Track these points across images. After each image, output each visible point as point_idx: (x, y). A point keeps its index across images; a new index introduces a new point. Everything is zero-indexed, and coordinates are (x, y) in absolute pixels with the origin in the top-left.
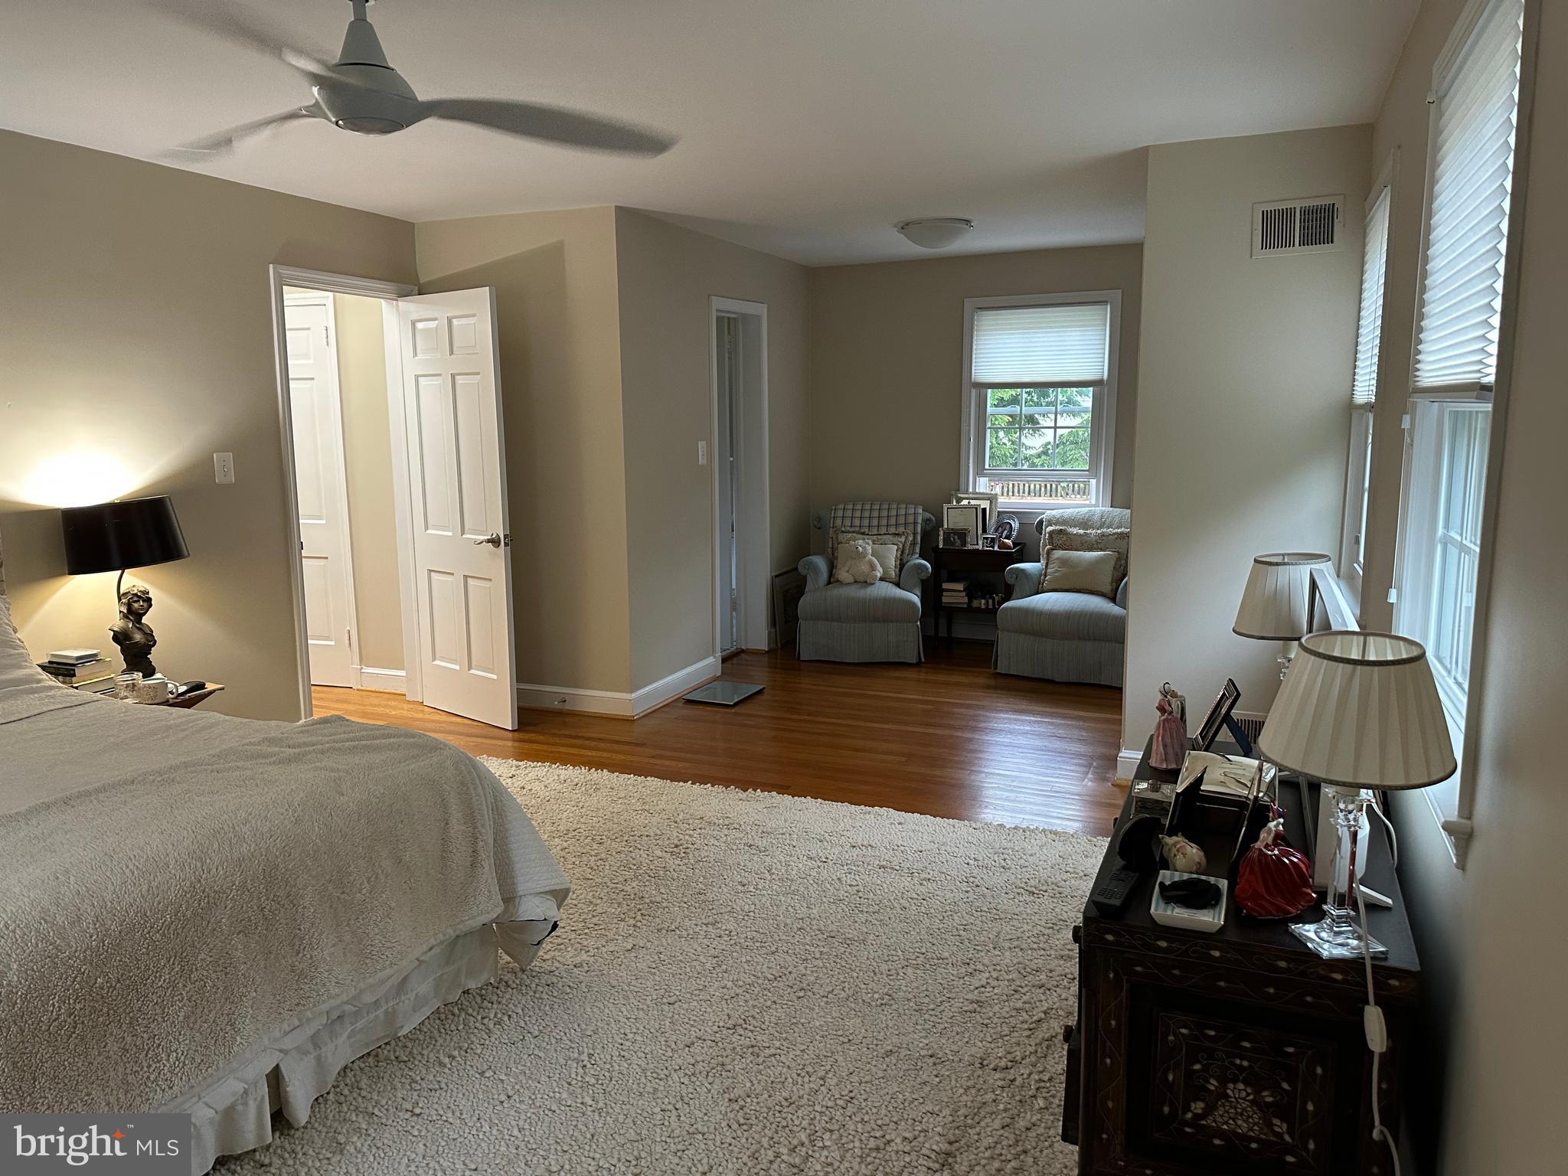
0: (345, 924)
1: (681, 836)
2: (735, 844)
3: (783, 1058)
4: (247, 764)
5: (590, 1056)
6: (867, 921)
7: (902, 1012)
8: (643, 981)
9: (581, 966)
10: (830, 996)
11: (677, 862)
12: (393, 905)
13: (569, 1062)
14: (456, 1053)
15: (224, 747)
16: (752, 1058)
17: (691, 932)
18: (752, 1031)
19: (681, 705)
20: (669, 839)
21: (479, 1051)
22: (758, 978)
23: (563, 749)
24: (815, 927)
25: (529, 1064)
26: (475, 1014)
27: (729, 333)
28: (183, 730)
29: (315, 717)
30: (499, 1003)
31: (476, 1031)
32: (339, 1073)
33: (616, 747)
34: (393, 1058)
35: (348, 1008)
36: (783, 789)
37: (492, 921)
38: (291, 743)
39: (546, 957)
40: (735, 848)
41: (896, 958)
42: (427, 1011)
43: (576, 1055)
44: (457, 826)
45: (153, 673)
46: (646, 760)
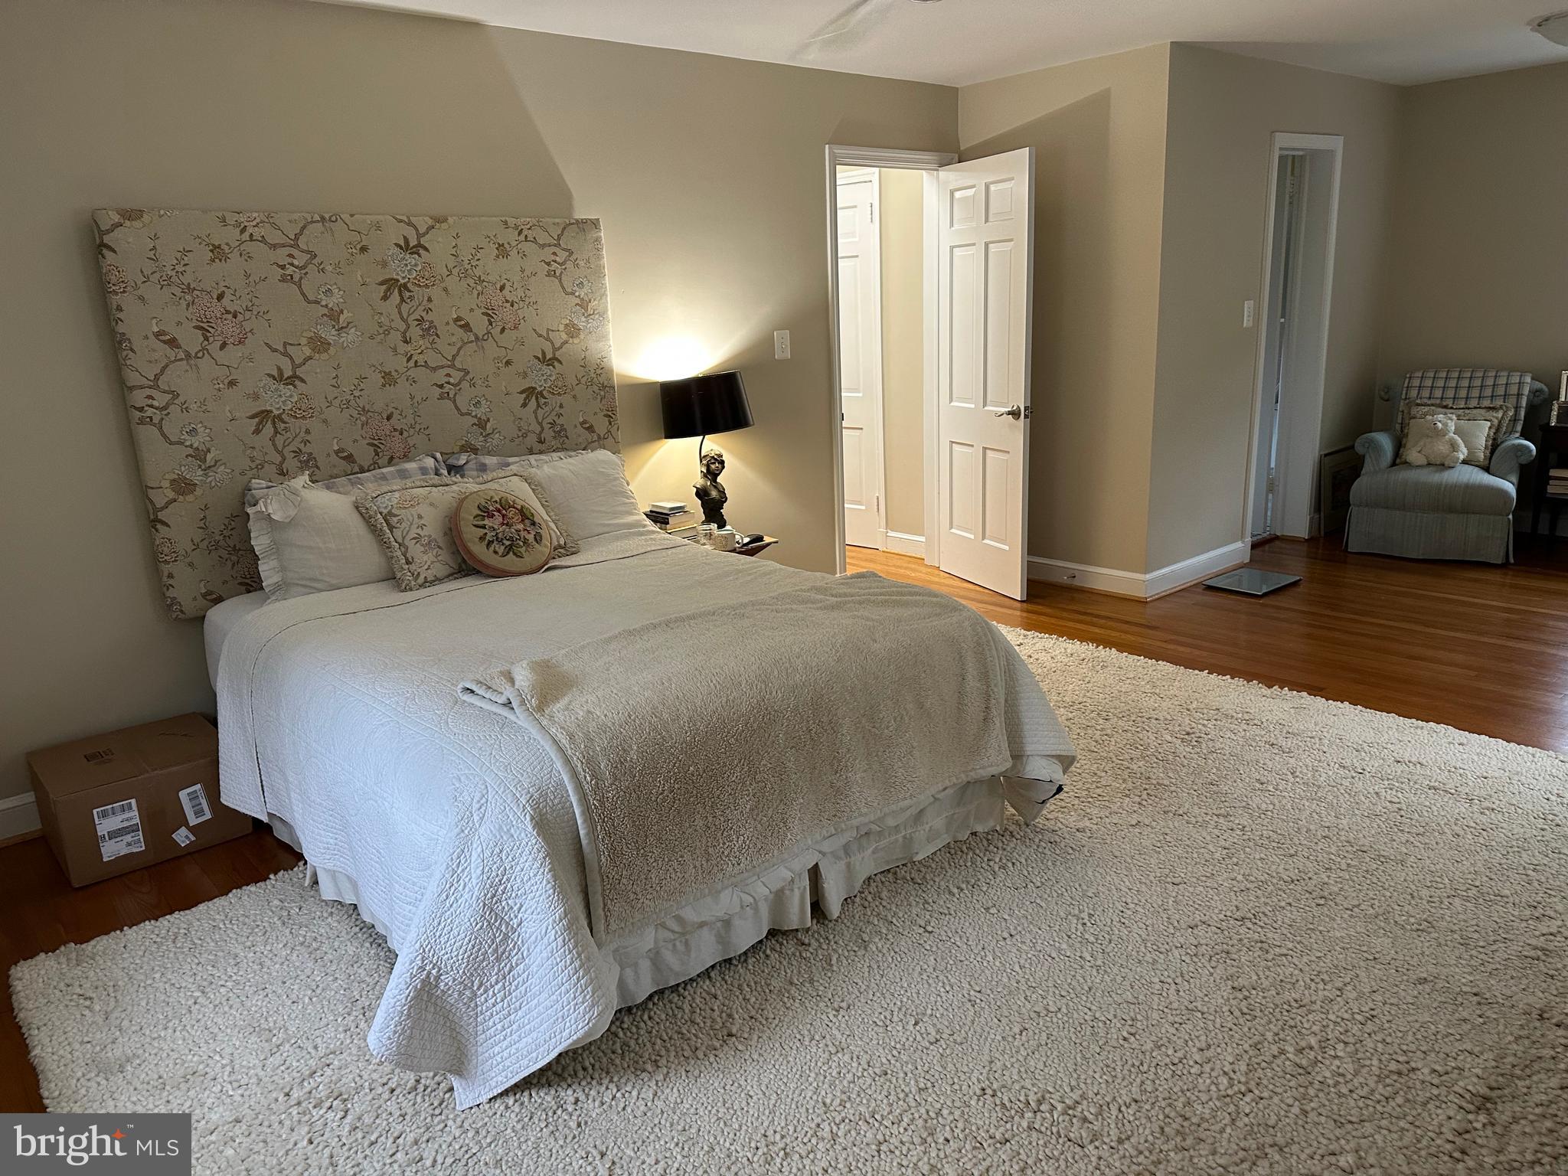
0: (874, 754)
1: (1194, 725)
2: (1254, 740)
3: (1295, 960)
4: (800, 607)
5: (1090, 915)
6: (1407, 841)
7: (1443, 942)
8: (1147, 857)
9: (1084, 831)
10: (1355, 909)
11: (1187, 749)
12: (915, 744)
13: (1070, 917)
14: (964, 886)
15: (780, 591)
16: (1260, 953)
17: (1200, 819)
18: (1262, 927)
19: (1200, 590)
20: (1180, 725)
21: (985, 889)
22: (1272, 877)
23: (1071, 624)
24: (1343, 838)
25: (1031, 911)
26: (981, 855)
27: (1292, 174)
28: (750, 574)
29: (848, 573)
30: (1004, 849)
31: (982, 870)
32: (864, 882)
33: (1125, 627)
34: (908, 878)
35: (874, 827)
36: (1315, 690)
37: (1001, 774)
38: (834, 592)
39: (1049, 816)
40: (1254, 744)
41: (1442, 886)
42: (940, 844)
43: (1077, 912)
44: (972, 683)
45: (724, 526)
46: (1159, 644)
